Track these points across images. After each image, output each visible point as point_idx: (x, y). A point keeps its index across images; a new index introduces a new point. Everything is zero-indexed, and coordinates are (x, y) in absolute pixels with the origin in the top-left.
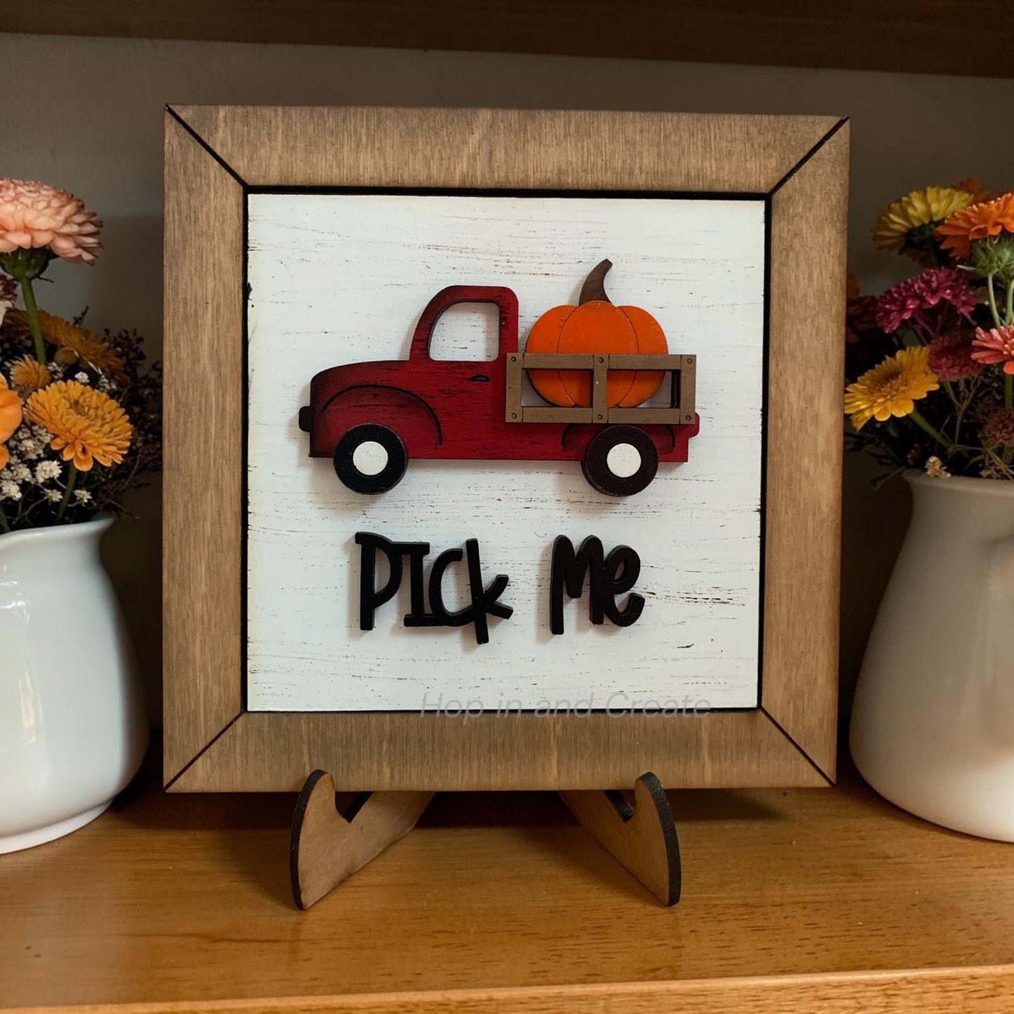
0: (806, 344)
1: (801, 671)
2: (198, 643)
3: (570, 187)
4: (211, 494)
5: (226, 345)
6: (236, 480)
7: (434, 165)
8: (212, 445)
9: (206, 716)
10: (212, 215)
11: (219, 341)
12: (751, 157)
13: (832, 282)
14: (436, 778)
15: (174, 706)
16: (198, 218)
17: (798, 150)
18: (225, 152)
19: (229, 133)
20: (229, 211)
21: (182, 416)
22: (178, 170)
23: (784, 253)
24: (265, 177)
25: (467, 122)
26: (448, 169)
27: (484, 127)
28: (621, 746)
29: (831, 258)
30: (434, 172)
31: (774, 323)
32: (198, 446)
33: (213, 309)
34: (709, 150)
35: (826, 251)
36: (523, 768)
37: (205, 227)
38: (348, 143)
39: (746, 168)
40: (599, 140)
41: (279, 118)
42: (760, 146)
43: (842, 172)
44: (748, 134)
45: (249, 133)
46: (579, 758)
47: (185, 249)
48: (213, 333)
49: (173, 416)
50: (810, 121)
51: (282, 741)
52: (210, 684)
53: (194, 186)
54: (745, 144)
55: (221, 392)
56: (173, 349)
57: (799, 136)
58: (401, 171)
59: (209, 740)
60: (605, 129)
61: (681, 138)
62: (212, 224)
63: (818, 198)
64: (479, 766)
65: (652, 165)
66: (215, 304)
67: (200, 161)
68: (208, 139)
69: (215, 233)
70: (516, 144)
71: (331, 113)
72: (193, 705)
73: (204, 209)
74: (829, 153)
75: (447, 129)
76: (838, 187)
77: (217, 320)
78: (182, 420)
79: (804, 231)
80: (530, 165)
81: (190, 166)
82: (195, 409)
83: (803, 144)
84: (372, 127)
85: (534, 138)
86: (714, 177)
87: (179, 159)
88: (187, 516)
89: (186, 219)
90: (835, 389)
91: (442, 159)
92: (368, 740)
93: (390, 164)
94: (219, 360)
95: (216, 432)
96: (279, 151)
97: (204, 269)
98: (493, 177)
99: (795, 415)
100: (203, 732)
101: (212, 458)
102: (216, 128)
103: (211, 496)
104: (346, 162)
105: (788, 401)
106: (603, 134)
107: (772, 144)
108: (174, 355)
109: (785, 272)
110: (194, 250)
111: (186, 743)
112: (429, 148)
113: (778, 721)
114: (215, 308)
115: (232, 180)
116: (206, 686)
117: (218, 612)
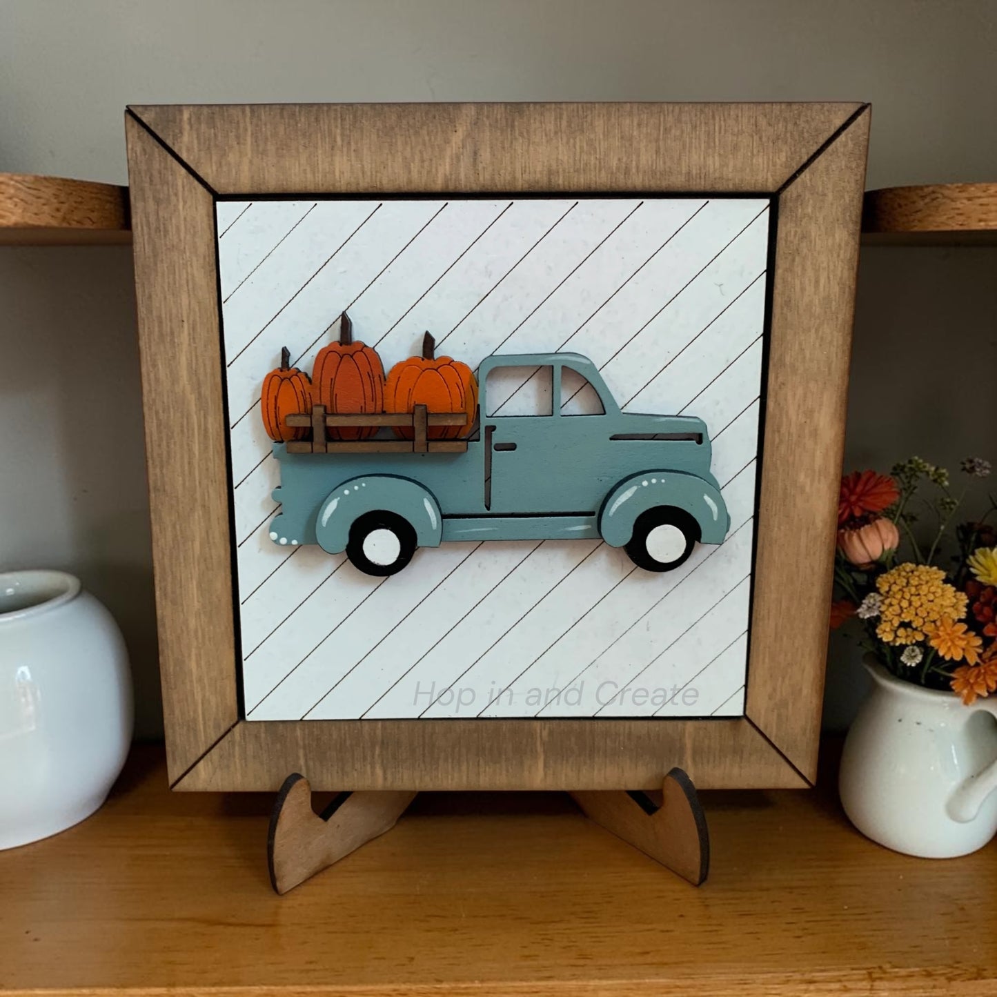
0: (808, 355)
1: (787, 681)
2: (193, 657)
3: (561, 188)
4: (199, 513)
5: (205, 365)
6: (223, 501)
7: (415, 168)
8: (196, 466)
9: (205, 724)
10: (182, 227)
11: (197, 360)
12: (759, 151)
13: (840, 288)
14: (427, 779)
15: (174, 714)
16: (168, 231)
17: (811, 143)
18: (192, 158)
19: (195, 136)
20: (199, 223)
21: (164, 438)
22: (144, 178)
23: (790, 257)
24: (234, 185)
25: (450, 118)
26: (429, 172)
27: (468, 124)
28: (606, 751)
29: (840, 263)
30: (415, 175)
31: (776, 334)
32: (182, 466)
33: (189, 327)
34: (712, 144)
35: (835, 255)
36: (511, 770)
37: (176, 241)
38: (322, 146)
39: (752, 165)
40: (592, 136)
41: (248, 119)
42: (769, 138)
43: (858, 166)
44: (756, 126)
45: (215, 135)
46: (564, 762)
47: (156, 264)
48: (191, 353)
49: (155, 437)
50: (825, 108)
51: (278, 746)
52: (207, 694)
53: (161, 196)
54: (752, 137)
55: (202, 412)
56: (151, 369)
57: (812, 127)
58: (379, 175)
59: (209, 746)
60: (599, 124)
61: (682, 132)
62: (182, 235)
63: (830, 197)
64: (468, 768)
65: (650, 163)
66: (191, 322)
67: (165, 168)
68: (174, 144)
69: (187, 247)
70: (502, 143)
71: (303, 113)
72: (192, 713)
73: (174, 221)
74: (845, 146)
75: (428, 127)
76: (853, 184)
77: (194, 338)
78: (164, 443)
79: (813, 234)
80: (518, 166)
81: (155, 173)
82: (177, 430)
83: (817, 136)
84: (348, 126)
85: (521, 134)
86: (717, 175)
87: (143, 167)
88: (176, 536)
89: (156, 232)
90: (836, 402)
91: (423, 161)
92: (362, 745)
93: (367, 167)
94: (198, 380)
95: (199, 453)
96: (249, 156)
97: (177, 285)
98: (478, 180)
99: (794, 430)
100: (203, 738)
101: (197, 478)
102: (181, 132)
103: (199, 516)
104: (320, 166)
105: (787, 415)
106: (597, 130)
107: (782, 136)
108: (152, 375)
109: (789, 279)
110: (165, 265)
111: (187, 748)
112: (409, 149)
113: (762, 728)
114: (191, 326)
115: (200, 188)
116: (204, 696)
117: (212, 628)
